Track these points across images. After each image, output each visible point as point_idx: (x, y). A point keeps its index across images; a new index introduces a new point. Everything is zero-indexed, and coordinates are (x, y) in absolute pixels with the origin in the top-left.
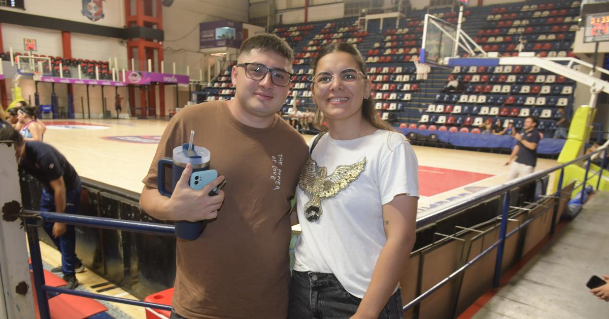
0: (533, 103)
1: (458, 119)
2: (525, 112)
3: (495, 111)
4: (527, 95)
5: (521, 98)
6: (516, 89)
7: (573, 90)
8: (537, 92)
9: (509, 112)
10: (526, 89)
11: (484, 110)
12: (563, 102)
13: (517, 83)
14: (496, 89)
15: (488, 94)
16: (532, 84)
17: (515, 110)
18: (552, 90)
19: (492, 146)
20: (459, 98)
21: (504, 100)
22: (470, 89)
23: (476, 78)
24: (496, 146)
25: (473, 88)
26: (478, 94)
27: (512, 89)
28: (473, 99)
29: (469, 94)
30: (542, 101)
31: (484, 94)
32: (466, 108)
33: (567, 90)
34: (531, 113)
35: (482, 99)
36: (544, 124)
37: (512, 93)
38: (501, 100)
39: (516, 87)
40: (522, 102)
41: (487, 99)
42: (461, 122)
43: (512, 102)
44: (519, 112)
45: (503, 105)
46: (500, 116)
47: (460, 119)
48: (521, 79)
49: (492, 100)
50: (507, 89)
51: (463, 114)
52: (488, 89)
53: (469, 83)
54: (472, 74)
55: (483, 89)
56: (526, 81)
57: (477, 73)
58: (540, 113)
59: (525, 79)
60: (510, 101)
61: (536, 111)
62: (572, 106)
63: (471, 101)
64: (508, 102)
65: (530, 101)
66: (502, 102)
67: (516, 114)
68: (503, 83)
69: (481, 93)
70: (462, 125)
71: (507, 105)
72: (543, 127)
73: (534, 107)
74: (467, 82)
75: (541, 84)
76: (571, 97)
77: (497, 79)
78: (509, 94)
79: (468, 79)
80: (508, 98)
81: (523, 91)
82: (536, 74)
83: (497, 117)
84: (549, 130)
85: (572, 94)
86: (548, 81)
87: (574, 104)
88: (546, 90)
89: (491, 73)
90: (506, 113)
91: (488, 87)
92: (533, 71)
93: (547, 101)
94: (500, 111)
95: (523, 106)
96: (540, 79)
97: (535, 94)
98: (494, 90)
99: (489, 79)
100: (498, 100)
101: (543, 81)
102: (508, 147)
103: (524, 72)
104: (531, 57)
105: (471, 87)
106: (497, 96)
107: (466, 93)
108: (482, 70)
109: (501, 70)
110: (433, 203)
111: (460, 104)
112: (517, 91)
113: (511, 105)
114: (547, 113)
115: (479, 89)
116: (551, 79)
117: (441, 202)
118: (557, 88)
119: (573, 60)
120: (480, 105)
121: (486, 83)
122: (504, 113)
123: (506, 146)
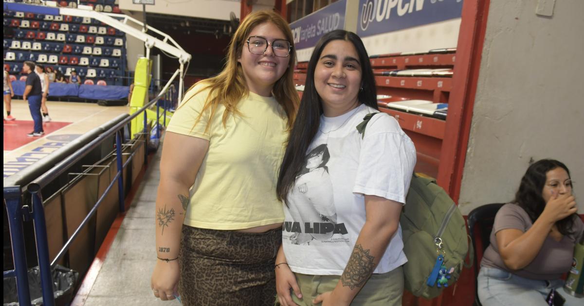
0: (90, 52)
1: (14, 67)
2: (84, 61)
3: (54, 59)
4: (82, 45)
5: (78, 47)
6: (71, 38)
7: (124, 42)
8: (92, 42)
9: (69, 60)
10: (80, 39)
11: (42, 58)
12: (117, 53)
13: (70, 32)
14: (50, 36)
15: (43, 41)
16: (86, 34)
17: (74, 59)
18: (106, 41)
19: (59, 94)
20: (10, 44)
21: (61, 48)
22: (21, 35)
23: (25, 24)
24: (64, 94)
25: (25, 34)
26: (31, 40)
27: (67, 38)
28: (26, 45)
29: (22, 39)
30: (98, 51)
31: (38, 41)
32: (21, 55)
33: (119, 42)
34: (91, 61)
35: (37, 46)
36: (105, 72)
37: (68, 42)
38: (57, 48)
39: (71, 36)
40: (79, 51)
41: (43, 47)
42: (18, 70)
43: (70, 51)
44: (79, 61)
45: (61, 53)
46: (60, 64)
47: (16, 66)
48: (74, 29)
49: (47, 48)
50: (61, 37)
51: (17, 61)
52: (41, 36)
53: (19, 28)
54: (20, 19)
55: (36, 35)
56: (79, 31)
57: (26, 19)
58: (99, 62)
59: (78, 28)
60: (68, 49)
61: (95, 60)
62: (126, 57)
63: (24, 47)
64: (65, 50)
65: (87, 50)
66: (59, 50)
67: (76, 62)
68: (57, 31)
69: (34, 40)
70: (20, 74)
71: (65, 53)
72: (104, 75)
73: (91, 56)
74: (16, 27)
75: (95, 35)
76: (123, 48)
77: (49, 26)
78: (65, 42)
79: (15, 24)
80: (66, 47)
81: (78, 40)
82: (88, 25)
83: (57, 65)
84: (111, 79)
85: (124, 46)
86: (100, 32)
87: (127, 55)
88: (100, 40)
89: (42, 19)
90: (66, 62)
91: (41, 34)
92: (84, 22)
93: (103, 51)
94: (59, 59)
95: (81, 55)
96: (93, 29)
97: (92, 45)
98: (49, 38)
99: (41, 25)
100: (54, 48)
101: (95, 31)
102: (76, 95)
103: (76, 22)
104: (90, 11)
105: (21, 32)
106: (53, 44)
107: (17, 39)
108: (30, 16)
109: (52, 18)
110: (19, 156)
111: (13, 50)
112: (73, 40)
113: (70, 53)
114: (105, 63)
115: (31, 36)
116: (102, 30)
117: (29, 154)
118: (110, 40)
119: (127, 17)
120: (37, 53)
121: (39, 30)
122: (64, 61)
123: (73, 94)
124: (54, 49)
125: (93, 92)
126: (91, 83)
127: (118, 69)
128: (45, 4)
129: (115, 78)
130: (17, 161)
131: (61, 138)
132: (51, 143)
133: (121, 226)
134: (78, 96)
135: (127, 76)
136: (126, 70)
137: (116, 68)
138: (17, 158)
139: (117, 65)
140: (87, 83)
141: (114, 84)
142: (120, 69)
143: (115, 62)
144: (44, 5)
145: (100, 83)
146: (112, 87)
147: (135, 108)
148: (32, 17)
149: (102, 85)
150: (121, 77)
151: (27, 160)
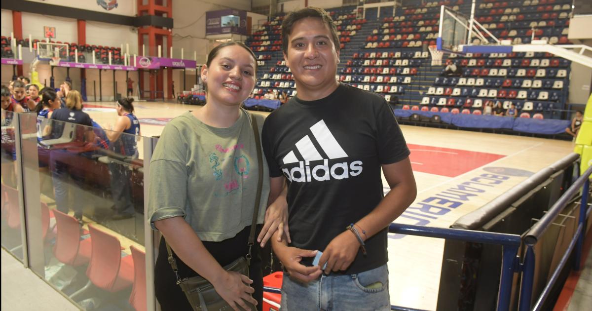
0: (529, 85)
1: (458, 101)
2: (522, 94)
3: (493, 93)
4: (522, 78)
5: (517, 81)
6: (512, 73)
7: (568, 73)
8: (533, 75)
9: (508, 94)
10: (521, 72)
11: (483, 93)
12: (559, 84)
13: (512, 67)
14: (493, 72)
15: (485, 77)
16: (527, 67)
17: (513, 92)
18: (547, 73)
19: (494, 126)
20: (457, 81)
21: (502, 83)
22: (467, 72)
23: (472, 63)
24: (499, 126)
25: (471, 72)
26: (476, 77)
27: (508, 73)
28: (471, 82)
29: (467, 77)
30: (538, 84)
31: (481, 77)
32: (465, 90)
33: (562, 73)
34: (529, 94)
35: (480, 82)
36: (542, 105)
37: (508, 77)
38: (498, 83)
39: (512, 71)
40: (519, 85)
41: (485, 82)
42: (461, 104)
43: (509, 85)
44: (517, 94)
45: (501, 88)
47: (460, 101)
48: (516, 63)
49: (489, 83)
50: (503, 72)
51: (462, 96)
52: (485, 73)
53: (466, 67)
54: (469, 59)
55: (480, 72)
56: (521, 65)
57: (473, 58)
58: (537, 95)
59: (520, 63)
60: (508, 83)
61: (533, 93)
62: (568, 89)
63: (469, 84)
64: (505, 84)
65: (527, 83)
66: (499, 84)
67: (514, 96)
68: (499, 67)
69: (478, 77)
70: (462, 107)
71: (504, 88)
72: (541, 108)
73: (530, 89)
74: (464, 66)
75: (536, 68)
76: (566, 80)
77: (493, 63)
78: (506, 77)
79: (464, 63)
80: (506, 81)
81: (518, 74)
82: (530, 59)
84: (549, 112)
85: (567, 77)
86: (542, 65)
87: (569, 87)
88: (541, 73)
89: (487, 58)
90: (504, 95)
91: (485, 70)
92: (527, 55)
93: (543, 84)
94: (498, 93)
95: (520, 88)
96: (535, 63)
97: (532, 78)
98: (491, 74)
99: (486, 63)
101: (537, 64)
102: (511, 128)
103: (518, 57)
104: (544, 45)
105: (468, 70)
106: (495, 79)
107: (464, 77)
108: (478, 55)
109: (496, 55)
110: (460, 184)
111: (459, 87)
112: (513, 74)
113: (509, 88)
114: (544, 95)
115: (476, 73)
116: (546, 62)
117: (468, 183)
118: (552, 71)
119: (584, 47)
120: (479, 88)
121: (483, 67)
122: (503, 95)
123: (508, 127)
124: (495, 84)
125: (528, 125)
126: (527, 116)
127: (558, 102)
128: (500, 44)
129: (553, 111)
130: (457, 188)
131: (496, 170)
132: (487, 175)
133: (576, 289)
134: (512, 129)
135: (567, 109)
136: (567, 103)
137: (555, 101)
138: (459, 186)
139: (556, 98)
140: (523, 117)
141: (551, 118)
142: (560, 102)
143: (555, 94)
144: (498, 44)
145: (536, 117)
146: (549, 121)
147: (581, 146)
148: (479, 56)
149: (538, 118)
150: (561, 110)
151: (466, 188)
